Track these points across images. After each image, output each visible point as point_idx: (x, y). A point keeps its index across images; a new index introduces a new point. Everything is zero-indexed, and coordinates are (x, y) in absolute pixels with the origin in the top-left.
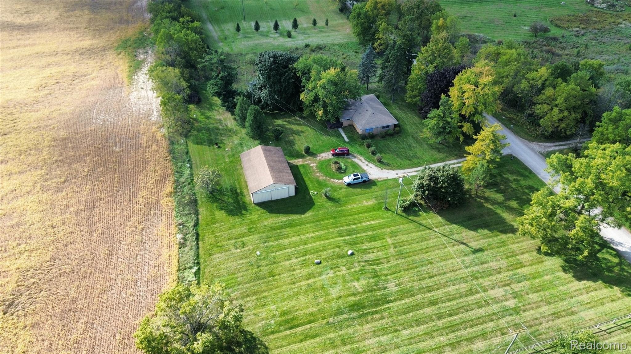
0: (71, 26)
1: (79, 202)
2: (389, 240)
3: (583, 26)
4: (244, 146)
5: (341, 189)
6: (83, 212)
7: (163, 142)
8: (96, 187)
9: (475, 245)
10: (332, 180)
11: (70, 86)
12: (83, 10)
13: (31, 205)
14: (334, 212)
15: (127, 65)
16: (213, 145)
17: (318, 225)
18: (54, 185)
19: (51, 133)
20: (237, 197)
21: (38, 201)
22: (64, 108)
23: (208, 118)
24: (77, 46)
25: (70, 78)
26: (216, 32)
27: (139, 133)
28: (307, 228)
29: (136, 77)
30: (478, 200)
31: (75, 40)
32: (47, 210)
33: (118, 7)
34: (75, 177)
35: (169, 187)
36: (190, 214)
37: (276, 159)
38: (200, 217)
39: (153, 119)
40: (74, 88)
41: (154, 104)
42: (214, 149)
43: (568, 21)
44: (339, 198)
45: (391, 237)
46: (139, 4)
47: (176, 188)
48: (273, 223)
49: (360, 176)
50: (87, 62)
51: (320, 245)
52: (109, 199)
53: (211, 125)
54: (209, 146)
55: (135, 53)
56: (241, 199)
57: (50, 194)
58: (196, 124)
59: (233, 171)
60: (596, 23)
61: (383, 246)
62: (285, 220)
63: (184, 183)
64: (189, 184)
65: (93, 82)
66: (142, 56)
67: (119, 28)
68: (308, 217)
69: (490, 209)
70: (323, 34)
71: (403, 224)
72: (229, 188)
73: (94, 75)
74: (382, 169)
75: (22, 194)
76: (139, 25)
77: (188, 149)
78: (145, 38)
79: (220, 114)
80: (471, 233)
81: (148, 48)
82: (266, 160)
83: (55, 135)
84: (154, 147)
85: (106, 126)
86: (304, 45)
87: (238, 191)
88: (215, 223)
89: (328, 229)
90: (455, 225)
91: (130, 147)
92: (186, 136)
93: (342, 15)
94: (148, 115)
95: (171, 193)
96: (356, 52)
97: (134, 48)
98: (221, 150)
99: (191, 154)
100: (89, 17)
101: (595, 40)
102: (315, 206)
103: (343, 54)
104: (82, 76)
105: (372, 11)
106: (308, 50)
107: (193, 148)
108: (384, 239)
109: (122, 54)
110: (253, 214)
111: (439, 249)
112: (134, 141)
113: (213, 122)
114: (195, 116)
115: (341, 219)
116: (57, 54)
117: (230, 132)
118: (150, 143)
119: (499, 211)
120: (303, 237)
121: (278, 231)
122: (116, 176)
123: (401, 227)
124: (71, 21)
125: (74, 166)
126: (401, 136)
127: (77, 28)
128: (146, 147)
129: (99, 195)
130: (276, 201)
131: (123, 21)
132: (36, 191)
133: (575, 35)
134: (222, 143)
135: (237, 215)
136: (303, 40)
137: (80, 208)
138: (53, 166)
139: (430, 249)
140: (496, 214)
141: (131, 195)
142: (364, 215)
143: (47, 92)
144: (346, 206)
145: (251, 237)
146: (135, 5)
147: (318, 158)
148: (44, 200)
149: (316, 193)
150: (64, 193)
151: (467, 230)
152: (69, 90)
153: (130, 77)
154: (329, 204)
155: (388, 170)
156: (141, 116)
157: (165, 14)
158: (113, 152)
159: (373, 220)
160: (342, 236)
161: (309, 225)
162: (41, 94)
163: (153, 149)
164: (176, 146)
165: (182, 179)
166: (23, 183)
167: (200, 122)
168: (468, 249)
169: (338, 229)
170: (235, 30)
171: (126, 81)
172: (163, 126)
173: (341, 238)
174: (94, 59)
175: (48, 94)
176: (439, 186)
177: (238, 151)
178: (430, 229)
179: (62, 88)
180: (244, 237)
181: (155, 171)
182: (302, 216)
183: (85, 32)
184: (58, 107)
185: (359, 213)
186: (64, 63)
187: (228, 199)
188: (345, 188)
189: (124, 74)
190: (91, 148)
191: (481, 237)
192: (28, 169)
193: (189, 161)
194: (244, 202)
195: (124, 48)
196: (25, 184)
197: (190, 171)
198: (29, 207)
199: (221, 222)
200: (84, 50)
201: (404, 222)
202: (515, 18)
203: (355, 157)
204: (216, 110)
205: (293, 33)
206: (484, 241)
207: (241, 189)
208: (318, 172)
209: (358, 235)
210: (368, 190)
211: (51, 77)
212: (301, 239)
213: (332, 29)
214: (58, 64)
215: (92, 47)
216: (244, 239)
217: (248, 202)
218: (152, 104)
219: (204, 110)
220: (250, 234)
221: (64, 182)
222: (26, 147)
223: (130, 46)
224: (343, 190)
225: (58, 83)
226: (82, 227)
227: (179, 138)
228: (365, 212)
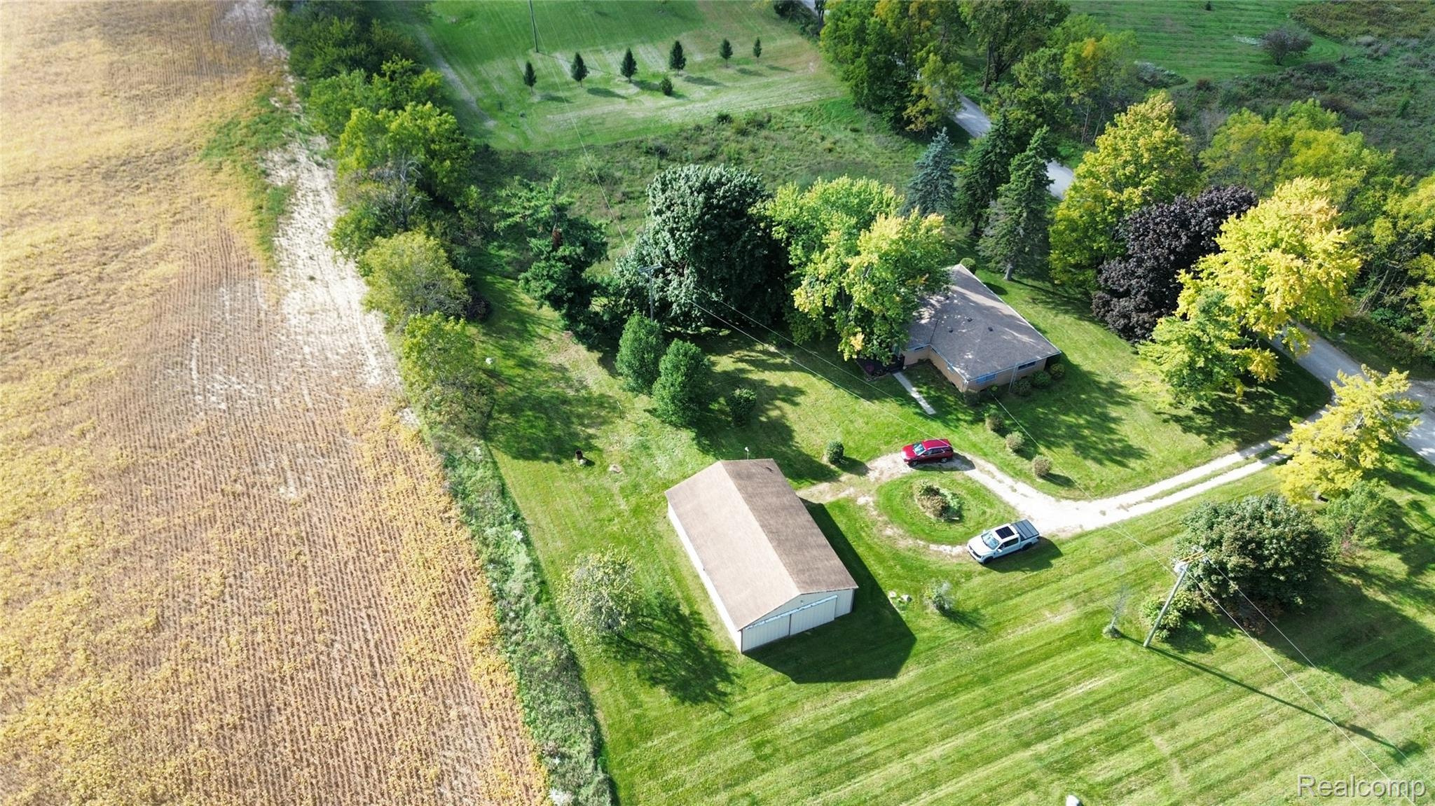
0: (61, 89)
1: (219, 697)
2: (1157, 740)
3: (1380, 31)
4: (654, 450)
5: (969, 576)
6: (239, 735)
7: (423, 458)
8: (260, 637)
9: (1393, 730)
10: (933, 547)
11: (99, 285)
12: (84, 38)
13: (69, 723)
14: (978, 659)
15: (250, 203)
16: (569, 457)
17: (946, 712)
18: (128, 639)
19: (78, 452)
20: (685, 634)
21: (87, 705)
22: (98, 362)
23: (526, 364)
24: (92, 151)
25: (93, 257)
26: (469, 88)
27: (342, 432)
28: (919, 724)
29: (283, 241)
30: (1344, 578)
31: (81, 131)
32: (123, 736)
33: (183, 24)
34: (187, 607)
35: (480, 622)
36: (572, 712)
37: (774, 500)
38: (600, 715)
39: (371, 381)
40: (114, 292)
41: (361, 328)
42: (574, 470)
43: (1338, 18)
44: (976, 610)
45: (1161, 731)
46: (237, 12)
47: (503, 620)
48: (817, 720)
49: (1016, 536)
50: (131, 200)
51: (976, 783)
52: (310, 674)
53: (543, 389)
54: (559, 462)
55: (262, 166)
56: (702, 638)
57: (123, 676)
58: (500, 390)
59: (650, 543)
60: (1403, 19)
61: (1150, 766)
62: (847, 701)
63: (521, 597)
64: (537, 600)
65: (163, 268)
66: (282, 173)
67: (200, 90)
68: (910, 684)
69: (1385, 606)
70: (754, 81)
71: (1176, 681)
72: (655, 602)
73: (161, 240)
74: (1058, 501)
75: (33, 684)
76: (250, 76)
77: (500, 478)
78: (277, 115)
79: (555, 350)
80: (1366, 693)
81: (293, 147)
82: (754, 509)
83: (92, 460)
84: (402, 481)
85: (239, 414)
86: (715, 115)
87: (685, 610)
88: (649, 735)
89: (981, 722)
90: (1314, 671)
91: (326, 483)
92: (485, 434)
93: (786, 24)
94: (354, 367)
95: (491, 638)
96: (855, 130)
97: (256, 150)
98: (596, 469)
99: (513, 492)
100: (106, 58)
101: (1420, 67)
102: (919, 647)
103: (823, 139)
104: (125, 248)
105: (897, 25)
106: (728, 132)
107: (515, 471)
108: (1142, 740)
109: (227, 168)
110: (750, 691)
111: (1303, 757)
112: (335, 463)
113: (545, 376)
114: (488, 361)
115: (1004, 681)
116: (37, 179)
117: (605, 409)
118: (385, 463)
119: (1410, 610)
120: (918, 760)
121: (841, 746)
122: (312, 591)
123: (1175, 691)
124: (57, 74)
125: (175, 565)
126: (1069, 387)
127: (79, 95)
128: (377, 480)
129: (276, 664)
130: (802, 637)
131: (203, 68)
132: (73, 669)
133: (1370, 57)
134: (591, 448)
135: (707, 699)
136: (707, 100)
137: (228, 718)
138: (111, 571)
139: (1279, 761)
140: (1405, 620)
141: (374, 654)
142: (1059, 660)
143: (34, 308)
144: (1003, 633)
145: (768, 777)
146: (228, 16)
147: (872, 475)
148: (107, 700)
149: (905, 597)
150: (166, 670)
151: (1351, 682)
152: (99, 298)
153: (267, 243)
154: (953, 632)
155: (1075, 499)
156: (335, 373)
157: (332, 52)
158: (283, 505)
159: (1092, 675)
160: (1027, 745)
161: (919, 715)
162: (18, 318)
163: (400, 487)
164: (464, 471)
165: (514, 586)
166: (29, 640)
167: (510, 381)
168: (1379, 749)
169: (1009, 720)
170: (522, 82)
171: (258, 254)
172: (405, 403)
173: (1028, 753)
174: (149, 190)
175: (38, 315)
176: (1269, 564)
177: (643, 470)
178: (1254, 690)
179: (76, 292)
180: (746, 779)
181: (427, 565)
182: (894, 683)
183: (104, 106)
184: (81, 362)
185: (1047, 657)
186: (64, 207)
187: (663, 644)
188: (981, 574)
189: (249, 233)
190: (214, 498)
191: (1397, 704)
192: (32, 588)
193: (515, 517)
194: (712, 651)
195: (228, 149)
196: (34, 645)
197: (528, 555)
198: (64, 731)
199: (666, 729)
200: (114, 161)
201: (1178, 674)
202: (1209, 15)
203: (971, 465)
204: (541, 337)
205: (677, 83)
206: (1410, 715)
207: (689, 601)
208: (886, 524)
209: (1070, 735)
210: (1044, 574)
211: (34, 257)
212: (913, 765)
213: (770, 63)
214: (47, 213)
215: (134, 153)
216: (751, 785)
217: (722, 647)
218: (353, 328)
219: (508, 338)
220: (763, 765)
221: (158, 627)
222: (9, 508)
223: (242, 143)
224: (977, 580)
225: (60, 275)
226: (250, 792)
227: (467, 442)
228: (1059, 651)
